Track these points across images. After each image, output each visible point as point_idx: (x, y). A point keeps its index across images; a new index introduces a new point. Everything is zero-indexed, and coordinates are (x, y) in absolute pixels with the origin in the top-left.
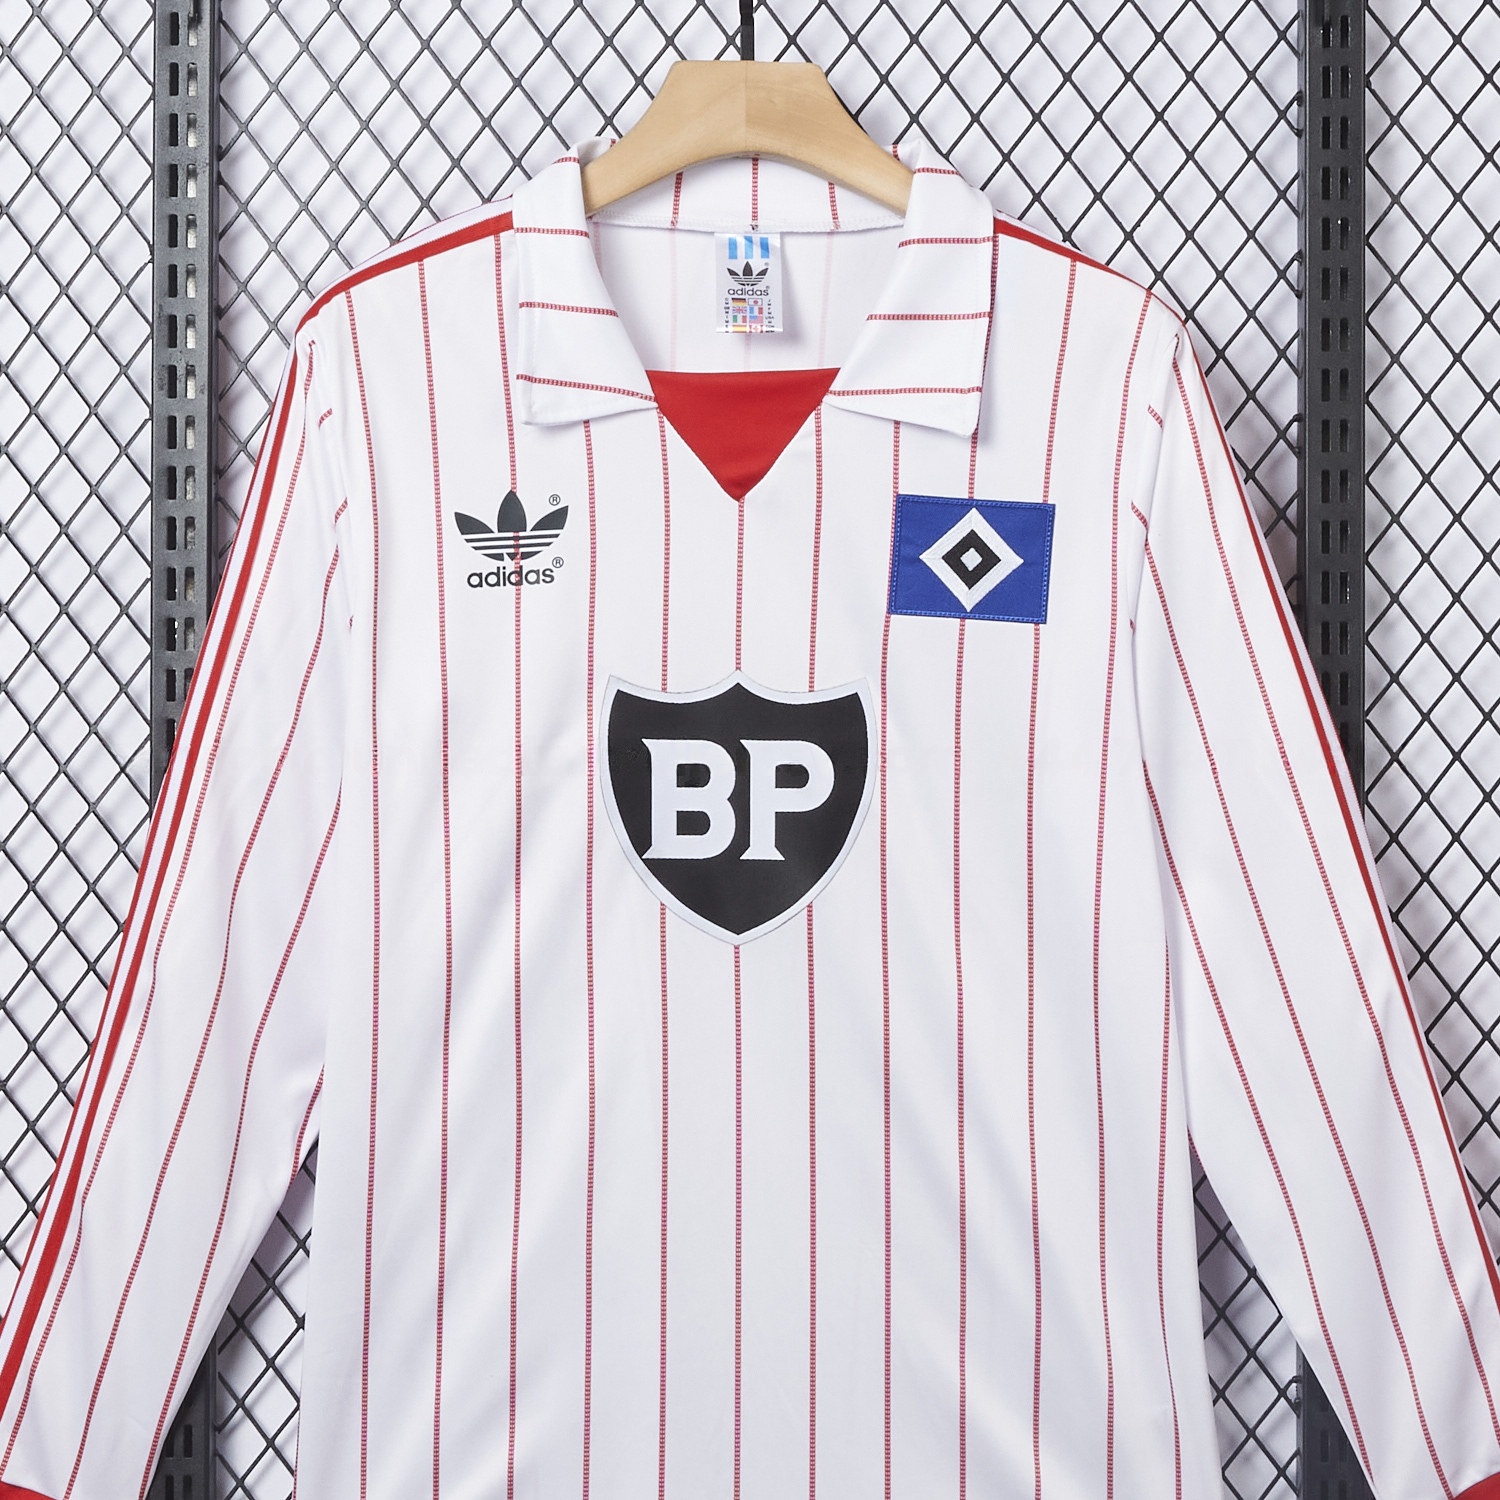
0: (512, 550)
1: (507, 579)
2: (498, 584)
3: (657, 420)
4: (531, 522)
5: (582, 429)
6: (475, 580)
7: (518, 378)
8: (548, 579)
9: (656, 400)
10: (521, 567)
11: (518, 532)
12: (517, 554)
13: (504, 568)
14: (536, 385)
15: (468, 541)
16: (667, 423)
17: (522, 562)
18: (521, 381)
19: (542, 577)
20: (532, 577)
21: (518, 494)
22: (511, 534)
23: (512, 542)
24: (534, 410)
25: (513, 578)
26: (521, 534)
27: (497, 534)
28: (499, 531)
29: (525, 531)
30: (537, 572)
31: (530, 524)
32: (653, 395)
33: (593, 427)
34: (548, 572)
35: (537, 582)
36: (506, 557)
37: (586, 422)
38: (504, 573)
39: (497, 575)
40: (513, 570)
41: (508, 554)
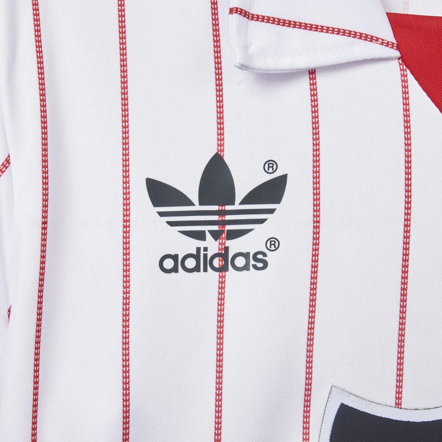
0: (215, 228)
1: (208, 263)
2: (197, 269)
3: (398, 72)
4: (240, 193)
5: (305, 82)
6: (169, 264)
7: (231, 11)
8: (260, 265)
9: (398, 48)
10: (227, 249)
11: (224, 205)
12: (222, 232)
13: (206, 249)
14: (253, 24)
15: (161, 214)
16: (411, 78)
17: (228, 243)
18: (236, 16)
19: (252, 262)
20: (240, 262)
21: (225, 159)
22: (215, 208)
23: (216, 218)
24: (252, 50)
25: (216, 263)
26: (228, 208)
27: (198, 207)
28: (201, 203)
29: (233, 203)
30: (246, 255)
31: (240, 195)
32: (395, 41)
33: (320, 79)
34: (260, 256)
35: (246, 267)
36: (208, 236)
37: (312, 72)
38: (205, 256)
39: (197, 257)
40: (217, 251)
41: (211, 232)
